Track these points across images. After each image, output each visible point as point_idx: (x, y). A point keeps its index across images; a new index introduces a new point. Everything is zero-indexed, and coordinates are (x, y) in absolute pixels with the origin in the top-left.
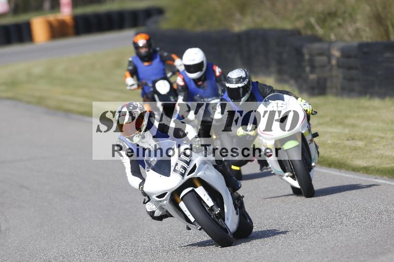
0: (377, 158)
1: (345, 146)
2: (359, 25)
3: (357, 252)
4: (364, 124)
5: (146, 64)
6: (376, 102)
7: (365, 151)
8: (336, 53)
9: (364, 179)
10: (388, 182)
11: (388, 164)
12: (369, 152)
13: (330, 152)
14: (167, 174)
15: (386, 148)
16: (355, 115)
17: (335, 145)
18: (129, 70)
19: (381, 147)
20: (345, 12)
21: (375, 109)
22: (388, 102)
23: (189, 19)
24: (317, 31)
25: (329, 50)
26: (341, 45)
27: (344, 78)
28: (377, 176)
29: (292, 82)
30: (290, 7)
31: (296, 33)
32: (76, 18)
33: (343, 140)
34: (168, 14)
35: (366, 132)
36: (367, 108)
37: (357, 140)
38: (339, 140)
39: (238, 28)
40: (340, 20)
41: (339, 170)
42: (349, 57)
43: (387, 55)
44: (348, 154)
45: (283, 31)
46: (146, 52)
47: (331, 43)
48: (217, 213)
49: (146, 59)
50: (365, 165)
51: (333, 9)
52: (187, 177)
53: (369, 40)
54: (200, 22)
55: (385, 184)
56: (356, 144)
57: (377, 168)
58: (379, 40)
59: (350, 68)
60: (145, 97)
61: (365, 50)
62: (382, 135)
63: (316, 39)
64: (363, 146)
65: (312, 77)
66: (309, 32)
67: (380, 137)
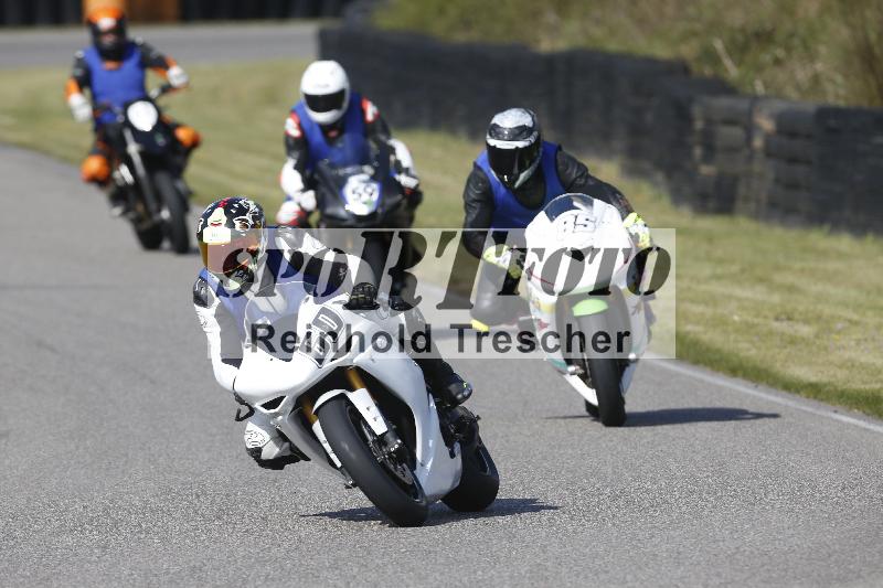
0: (840, 367)
1: (771, 333)
2: (819, 66)
3: (786, 570)
4: (816, 288)
5: (111, 65)
6: (845, 242)
7: (814, 349)
8: (766, 124)
9: (810, 409)
10: (862, 424)
11: (864, 383)
12: (824, 352)
13: (736, 341)
15: (862, 347)
16: (798, 265)
17: (748, 328)
19: (853, 343)
20: (792, 35)
21: (840, 256)
22: (870, 244)
23: (442, 11)
24: (726, 70)
25: (750, 114)
26: (779, 106)
27: (777, 181)
28: (838, 406)
29: (660, 177)
30: (670, 10)
31: (679, 69)
33: (766, 317)
35: (820, 307)
36: (823, 254)
37: (798, 321)
38: (757, 316)
39: (547, 45)
40: (780, 53)
42: (793, 135)
44: (777, 350)
45: (651, 62)
47: (755, 99)
48: (392, 450)
50: (813, 379)
51: (768, 26)
52: (328, 366)
53: (842, 103)
54: (466, 24)
55: (856, 426)
56: (796, 331)
57: (839, 389)
58: (865, 104)
59: (793, 160)
61: (832, 123)
62: (855, 317)
63: (722, 87)
64: (812, 336)
65: (706, 170)
66: (708, 71)
67: (850, 321)
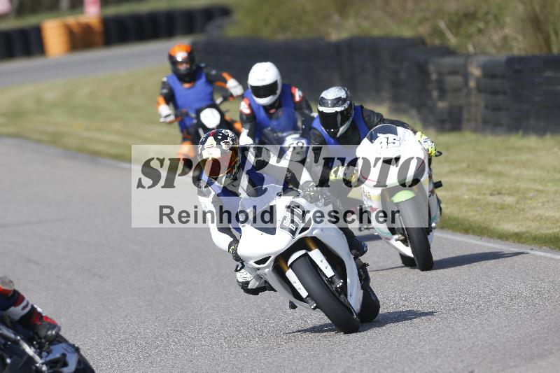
0: (533, 221)
1: (488, 204)
2: (507, 31)
3: (505, 354)
4: (515, 172)
5: (187, 85)
6: (532, 141)
7: (516, 210)
8: (476, 71)
9: (516, 249)
10: (549, 255)
11: (548, 229)
12: (522, 212)
13: (466, 212)
14: (272, 231)
15: (546, 207)
16: (503, 159)
17: (474, 202)
18: (162, 94)
19: (540, 205)
20: (487, 13)
21: (530, 150)
22: (549, 140)
23: (267, 22)
24: (449, 40)
25: (465, 66)
26: (482, 59)
27: (487, 107)
28: (533, 246)
29: (413, 112)
30: (410, 5)
31: (419, 42)
32: (106, 22)
33: (484, 194)
34: (237, 16)
35: (518, 184)
36: (519, 150)
37: (505, 195)
38: (479, 194)
39: (334, 36)
40: (481, 25)
41: (480, 238)
42: (493, 76)
43: (548, 74)
44: (493, 214)
45: (401, 40)
46: (187, 69)
47: (468, 56)
48: (338, 286)
49: (187, 79)
51: (472, 9)
52: (298, 236)
53: (523, 53)
54: (283, 28)
55: (545, 258)
56: (504, 201)
57: (533, 235)
58: (537, 52)
59: (495, 93)
60: (185, 132)
61: (517, 67)
62: (541, 188)
63: (447, 51)
64: (514, 203)
65: (442, 105)
66: (437, 42)
67: (538, 191)
